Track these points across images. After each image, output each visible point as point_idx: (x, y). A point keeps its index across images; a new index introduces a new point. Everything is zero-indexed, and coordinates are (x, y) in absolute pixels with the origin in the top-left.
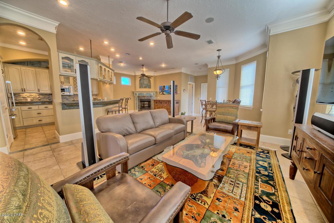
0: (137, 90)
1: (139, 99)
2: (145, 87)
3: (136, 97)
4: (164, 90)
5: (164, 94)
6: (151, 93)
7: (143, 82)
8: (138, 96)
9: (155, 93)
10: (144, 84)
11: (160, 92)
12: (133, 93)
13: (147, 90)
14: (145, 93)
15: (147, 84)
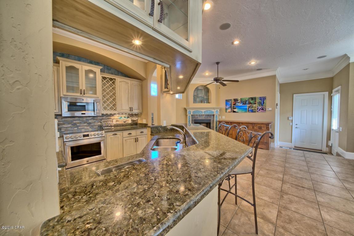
0: (190, 106)
1: (194, 119)
2: (201, 102)
3: (189, 116)
4: (235, 105)
5: (234, 112)
6: (213, 110)
7: (197, 95)
8: (192, 115)
9: (219, 110)
10: (199, 97)
11: (226, 109)
12: (185, 110)
13: (205, 105)
14: (203, 111)
15: (202, 97)
